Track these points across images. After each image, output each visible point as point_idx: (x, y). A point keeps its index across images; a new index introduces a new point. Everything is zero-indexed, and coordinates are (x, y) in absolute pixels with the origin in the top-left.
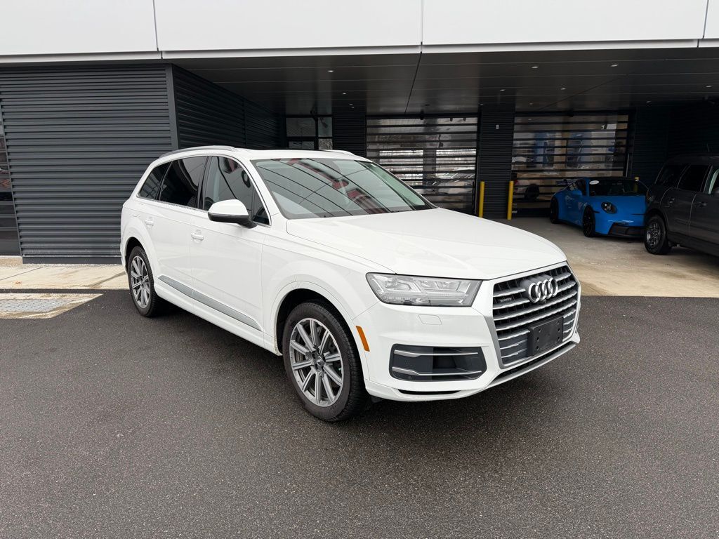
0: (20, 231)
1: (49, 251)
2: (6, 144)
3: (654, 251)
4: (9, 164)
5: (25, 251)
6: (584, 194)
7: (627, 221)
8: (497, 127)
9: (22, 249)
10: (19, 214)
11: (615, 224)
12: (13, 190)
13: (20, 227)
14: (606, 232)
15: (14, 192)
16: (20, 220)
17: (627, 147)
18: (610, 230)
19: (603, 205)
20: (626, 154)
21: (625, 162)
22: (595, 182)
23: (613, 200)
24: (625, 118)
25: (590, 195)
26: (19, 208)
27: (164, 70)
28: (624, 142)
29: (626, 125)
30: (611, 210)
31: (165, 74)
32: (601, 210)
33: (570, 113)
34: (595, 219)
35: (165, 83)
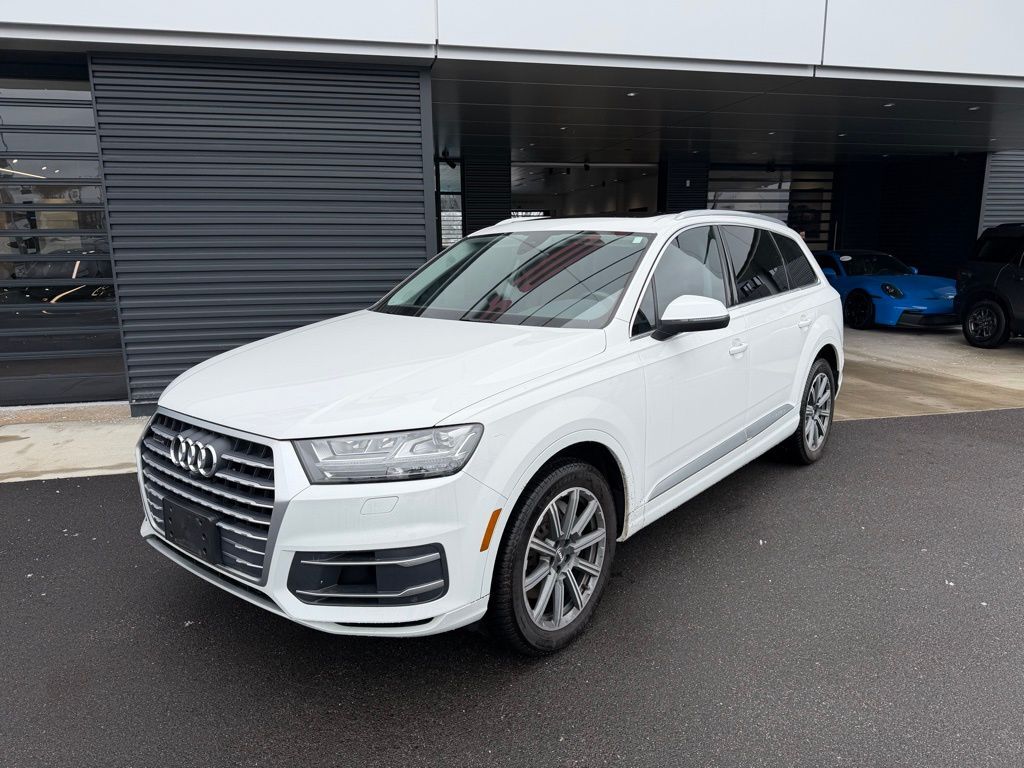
0: (129, 356)
3: (986, 343)
4: (110, 233)
7: (920, 308)
8: (688, 183)
11: (905, 312)
12: (116, 281)
13: (129, 349)
14: (892, 322)
15: (119, 285)
16: (129, 337)
17: (832, 212)
18: (899, 320)
19: (883, 287)
20: (831, 222)
21: (831, 232)
22: (847, 258)
23: (896, 281)
24: (830, 175)
25: (848, 274)
26: (127, 314)
27: (418, 77)
28: (827, 206)
29: (831, 184)
30: (896, 294)
31: (418, 84)
32: (881, 294)
33: (770, 167)
34: (874, 305)
35: (417, 98)
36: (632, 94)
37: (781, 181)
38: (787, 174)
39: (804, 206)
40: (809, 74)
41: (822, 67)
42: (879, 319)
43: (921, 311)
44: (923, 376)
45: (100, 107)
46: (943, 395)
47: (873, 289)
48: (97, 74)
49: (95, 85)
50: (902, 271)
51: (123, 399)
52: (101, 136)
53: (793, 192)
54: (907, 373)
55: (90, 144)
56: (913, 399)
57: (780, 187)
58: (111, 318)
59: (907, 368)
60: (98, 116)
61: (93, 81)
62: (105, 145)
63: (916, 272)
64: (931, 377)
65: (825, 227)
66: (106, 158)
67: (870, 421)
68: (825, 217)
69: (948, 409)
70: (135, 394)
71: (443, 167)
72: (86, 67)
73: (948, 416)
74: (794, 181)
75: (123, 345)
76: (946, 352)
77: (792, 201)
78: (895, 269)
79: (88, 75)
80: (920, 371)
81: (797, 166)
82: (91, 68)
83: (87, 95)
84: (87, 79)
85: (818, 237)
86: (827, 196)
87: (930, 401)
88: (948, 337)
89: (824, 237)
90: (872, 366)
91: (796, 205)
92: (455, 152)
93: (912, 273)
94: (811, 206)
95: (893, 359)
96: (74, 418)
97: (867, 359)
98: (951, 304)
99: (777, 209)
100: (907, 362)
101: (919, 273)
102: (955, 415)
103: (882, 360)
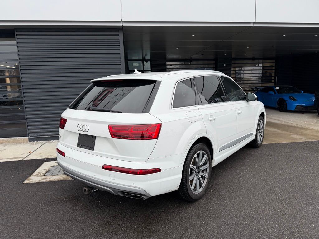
0: (28, 122)
1: (46, 134)
2: (20, 72)
4: (22, 84)
5: (30, 134)
6: (275, 93)
8: (225, 65)
9: (29, 133)
10: (27, 113)
11: (298, 106)
12: (23, 99)
13: (28, 120)
14: (293, 109)
15: (24, 100)
16: (28, 117)
17: (275, 73)
18: (295, 108)
19: (290, 97)
20: (275, 76)
21: (275, 80)
22: (278, 88)
23: (294, 95)
24: (274, 61)
25: (278, 93)
26: (27, 109)
27: (118, 32)
28: (274, 71)
29: (274, 64)
30: (294, 100)
31: (119, 34)
32: (289, 100)
33: (253, 59)
34: (286, 104)
35: (119, 39)
36: (194, 35)
37: (259, 63)
38: (261, 61)
39: (266, 72)
40: (251, 25)
41: (255, 23)
42: (288, 108)
43: (303, 105)
44: (299, 128)
45: (18, 45)
46: (304, 135)
47: (286, 98)
48: (18, 35)
49: (17, 38)
50: (297, 92)
51: (26, 136)
52: (19, 54)
53: (263, 67)
54: (294, 127)
55: (16, 57)
56: (293, 136)
57: (258, 65)
58: (22, 111)
59: (294, 125)
60: (18, 48)
61: (16, 37)
62: (20, 57)
63: (303, 92)
64: (302, 128)
65: (273, 78)
66: (20, 61)
67: (273, 144)
68: (273, 75)
69: (304, 140)
70: (29, 134)
71: (145, 62)
72: (14, 33)
73: (303, 142)
74: (263, 63)
75: (26, 119)
76: (311, 119)
77: (263, 70)
78: (295, 91)
79: (15, 36)
80: (298, 126)
81: (264, 58)
82: (16, 33)
83: (15, 42)
84: (15, 37)
85: (271, 81)
86: (274, 68)
87: (298, 137)
88: (313, 114)
89: (273, 81)
90: (282, 124)
91: (264, 71)
92: (148, 57)
93: (301, 92)
94: (269, 71)
95: (290, 122)
96: (11, 142)
97: (281, 122)
98: (313, 103)
99: (258, 72)
100: (295, 123)
101: (304, 93)
102: (305, 142)
103: (286, 122)
